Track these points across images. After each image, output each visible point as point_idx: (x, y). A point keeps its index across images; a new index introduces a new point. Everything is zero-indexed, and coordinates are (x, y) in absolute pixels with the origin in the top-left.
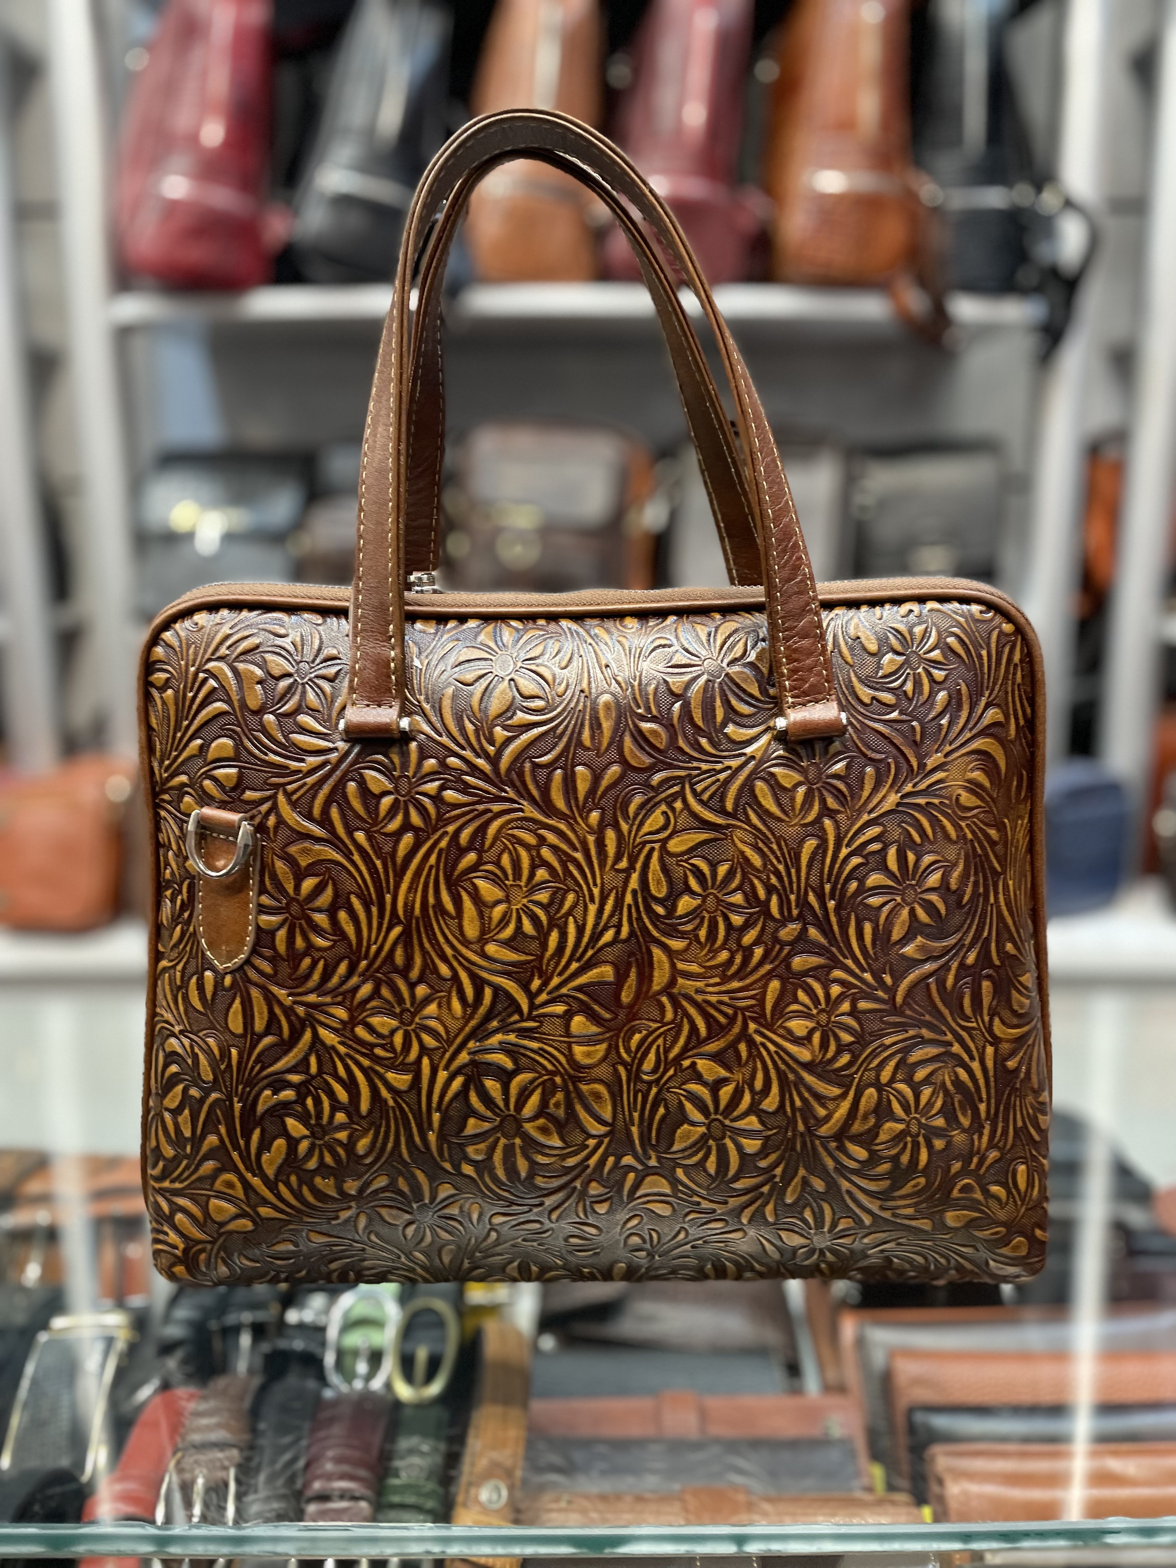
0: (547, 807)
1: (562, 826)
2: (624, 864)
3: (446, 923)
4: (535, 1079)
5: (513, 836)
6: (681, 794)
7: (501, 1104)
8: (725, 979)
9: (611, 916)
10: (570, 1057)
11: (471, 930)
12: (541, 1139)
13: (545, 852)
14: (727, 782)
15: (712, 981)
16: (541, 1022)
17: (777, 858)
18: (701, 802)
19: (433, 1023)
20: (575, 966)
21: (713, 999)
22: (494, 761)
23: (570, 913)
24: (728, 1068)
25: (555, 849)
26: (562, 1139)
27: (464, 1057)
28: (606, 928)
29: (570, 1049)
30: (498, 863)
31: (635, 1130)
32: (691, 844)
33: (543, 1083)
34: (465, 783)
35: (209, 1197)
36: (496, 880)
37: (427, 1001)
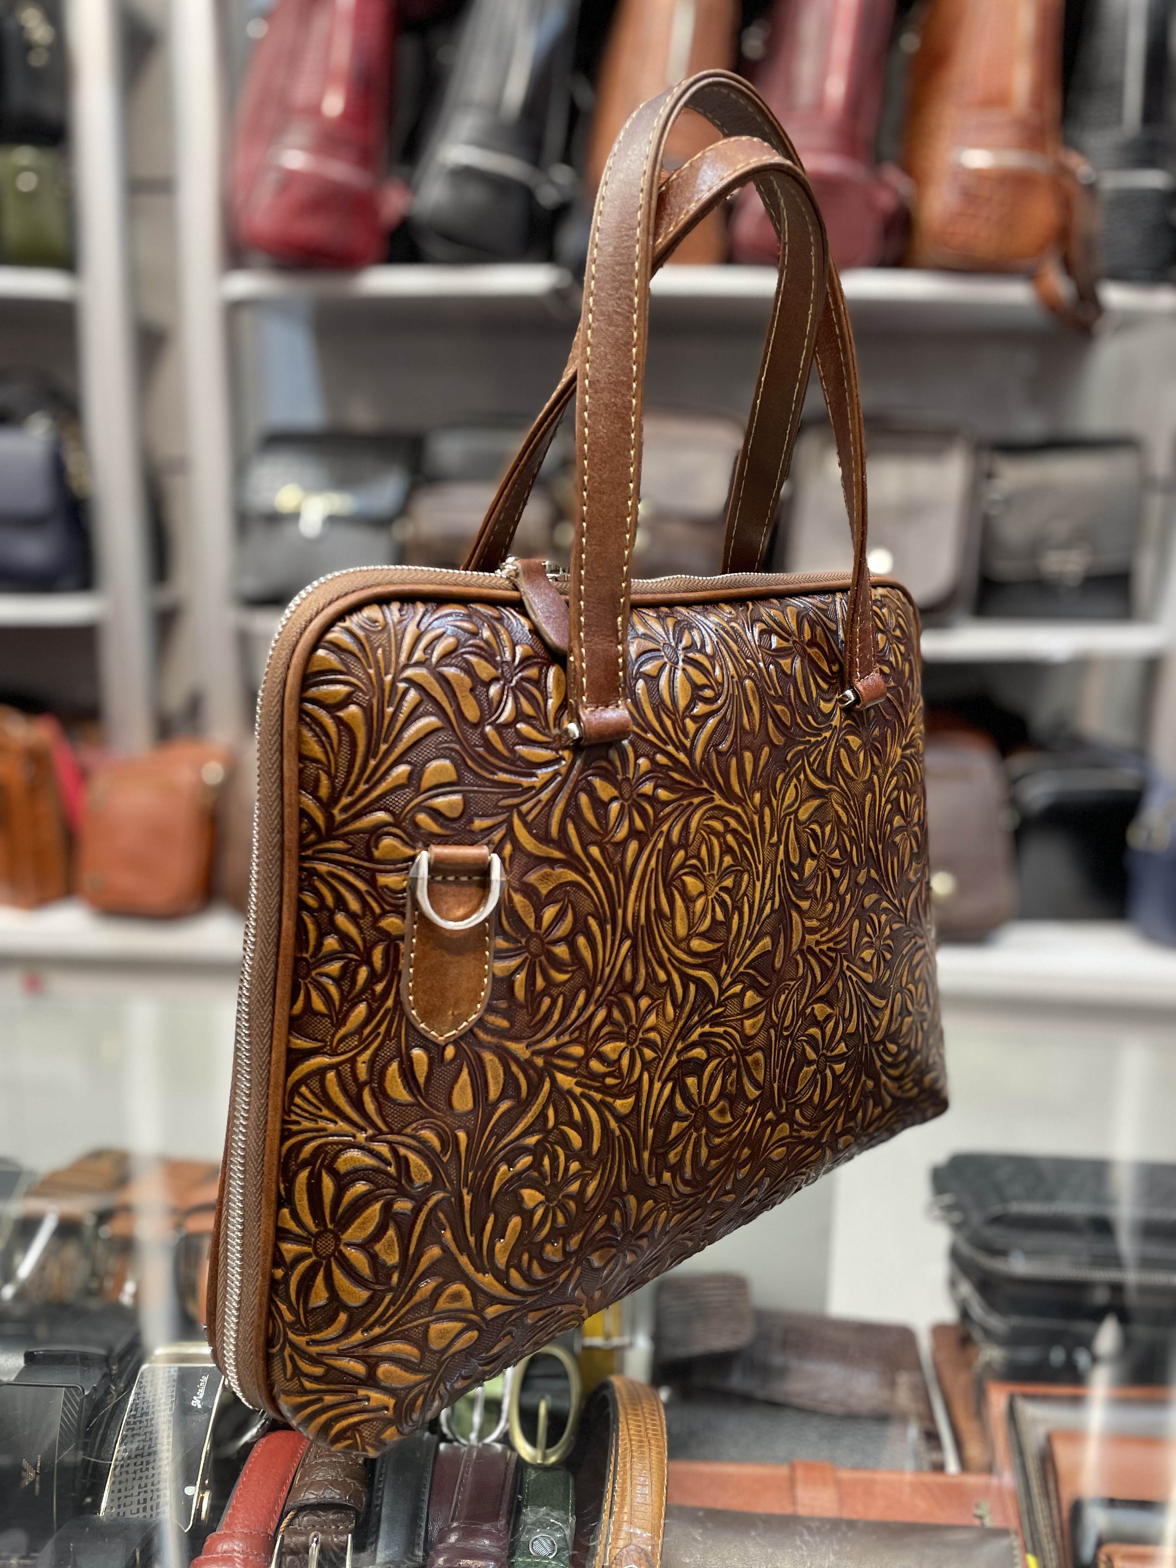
0: (727, 793)
1: (739, 810)
2: (775, 839)
3: (663, 927)
4: (720, 1063)
5: (708, 826)
6: (803, 767)
7: (696, 1098)
8: (831, 927)
9: (769, 889)
10: (742, 1033)
11: (681, 930)
12: (720, 1120)
13: (730, 838)
14: (826, 750)
15: (824, 931)
16: (726, 1006)
17: (853, 812)
18: (813, 771)
19: (653, 1035)
20: (748, 943)
21: (824, 947)
22: (690, 753)
23: (745, 894)
24: (831, 1006)
25: (734, 832)
26: (732, 1116)
27: (674, 1060)
28: (766, 904)
29: (742, 1024)
30: (698, 857)
31: (776, 1085)
32: (811, 811)
33: (724, 1066)
34: (672, 778)
36: (696, 873)
37: (648, 1012)
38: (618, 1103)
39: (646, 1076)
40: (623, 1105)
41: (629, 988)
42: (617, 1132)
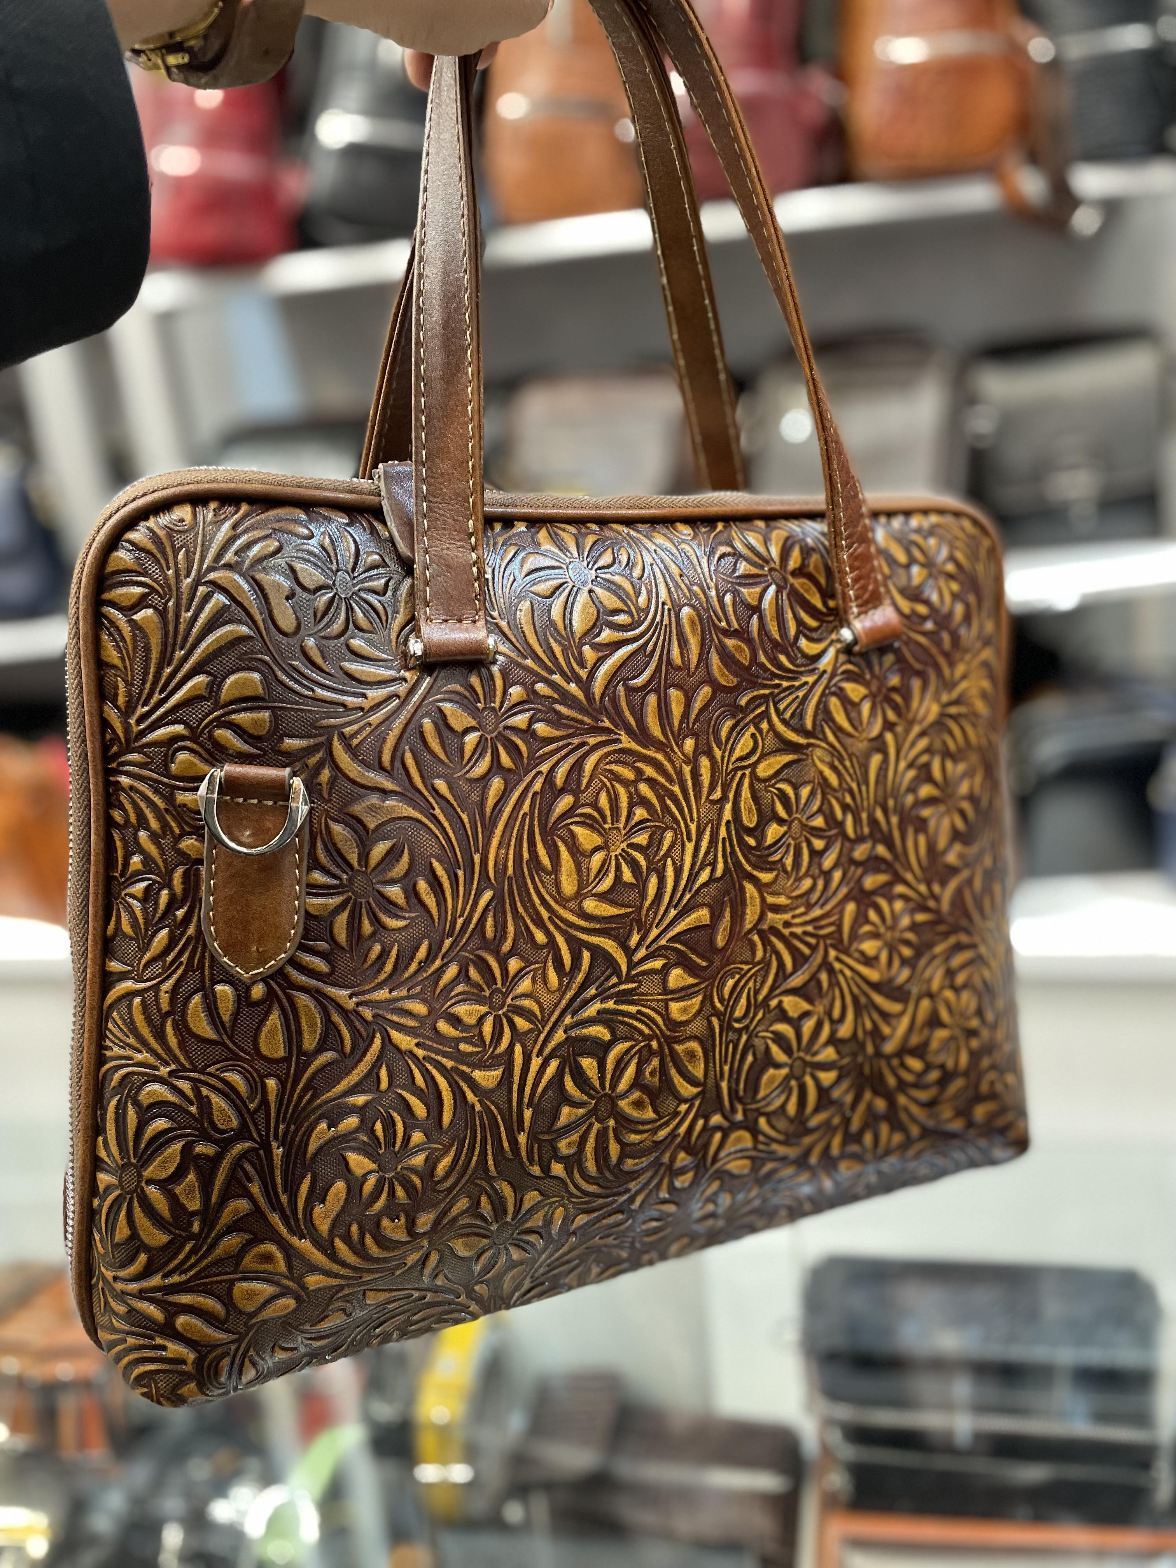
0: (642, 735)
1: (660, 757)
2: (717, 795)
3: (541, 881)
4: (632, 1047)
5: (611, 771)
6: (765, 715)
7: (597, 1084)
8: (810, 907)
9: (707, 853)
10: (667, 1017)
11: (569, 886)
12: (635, 1114)
13: (644, 788)
14: (806, 697)
15: (798, 911)
16: (640, 982)
17: (850, 775)
18: (784, 722)
19: (527, 1003)
20: (673, 913)
21: (799, 930)
22: (586, 685)
23: (667, 854)
24: (810, 1000)
25: (651, 782)
26: (655, 1111)
27: (559, 1036)
28: (701, 868)
29: (667, 1007)
30: (595, 806)
31: (724, 1085)
32: (778, 767)
33: (640, 1051)
34: (556, 712)
35: (232, 1282)
36: (591, 823)
37: (520, 975)
38: (477, 1075)
39: (518, 1049)
40: (487, 1078)
41: (494, 947)
42: (478, 1107)
